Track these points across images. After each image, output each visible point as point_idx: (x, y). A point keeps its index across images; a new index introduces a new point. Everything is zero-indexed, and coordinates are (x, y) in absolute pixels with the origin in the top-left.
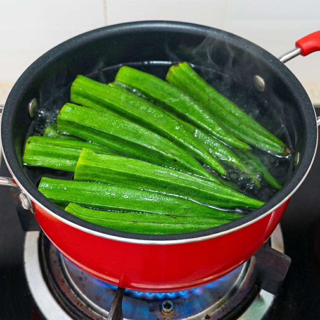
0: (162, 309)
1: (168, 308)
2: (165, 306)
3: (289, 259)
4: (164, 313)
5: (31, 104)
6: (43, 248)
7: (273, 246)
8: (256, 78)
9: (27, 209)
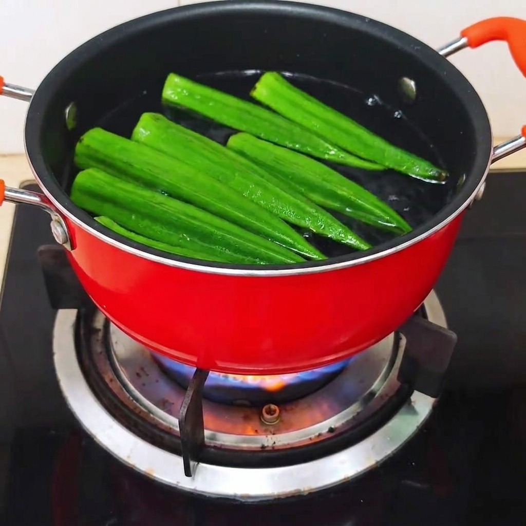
0: (263, 417)
1: (272, 415)
2: (268, 413)
3: (454, 336)
4: (265, 422)
5: (67, 111)
6: (82, 332)
7: (431, 319)
8: (404, 81)
9: (61, 243)
